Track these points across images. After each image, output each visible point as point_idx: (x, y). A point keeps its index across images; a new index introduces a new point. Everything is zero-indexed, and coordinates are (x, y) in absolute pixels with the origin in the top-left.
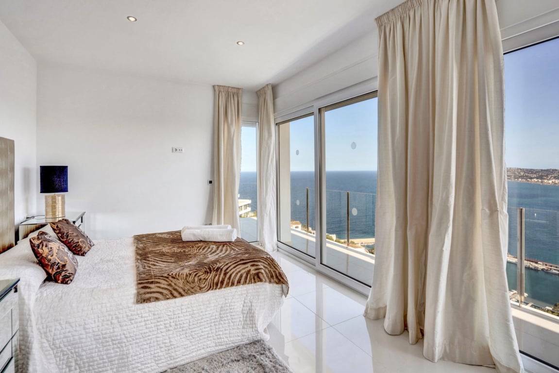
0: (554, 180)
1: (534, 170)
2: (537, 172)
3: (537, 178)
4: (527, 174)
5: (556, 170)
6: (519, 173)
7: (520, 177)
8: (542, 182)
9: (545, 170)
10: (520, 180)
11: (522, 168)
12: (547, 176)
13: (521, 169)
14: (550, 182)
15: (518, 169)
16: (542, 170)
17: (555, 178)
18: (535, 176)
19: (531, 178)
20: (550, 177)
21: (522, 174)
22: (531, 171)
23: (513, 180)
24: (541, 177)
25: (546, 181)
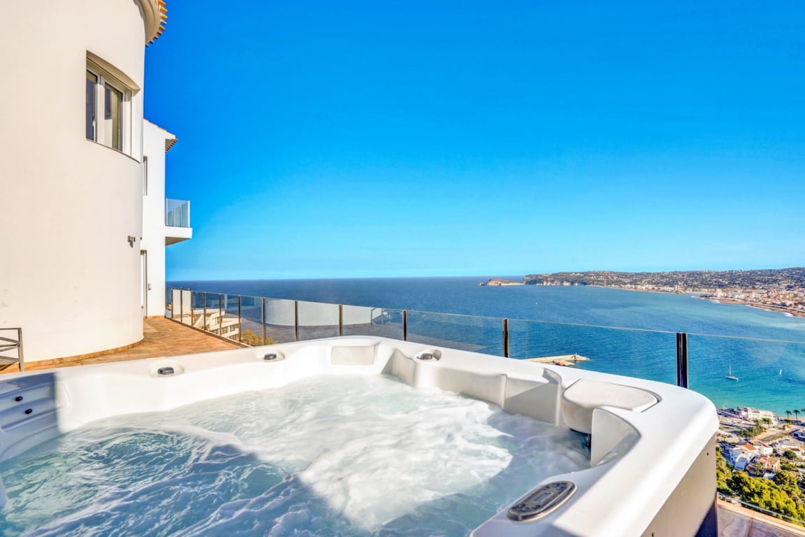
0: (647, 286)
1: (628, 274)
2: (631, 276)
3: (631, 283)
4: (620, 279)
5: (650, 273)
6: (613, 278)
7: (613, 282)
8: (635, 288)
9: (638, 274)
10: (613, 285)
11: (615, 271)
12: (641, 281)
13: (614, 273)
14: (644, 288)
15: (611, 273)
16: (636, 274)
17: (649, 283)
18: (629, 280)
19: (624, 284)
20: (643, 281)
21: (615, 278)
22: (625, 275)
23: (605, 286)
24: (634, 282)
25: (639, 287)
